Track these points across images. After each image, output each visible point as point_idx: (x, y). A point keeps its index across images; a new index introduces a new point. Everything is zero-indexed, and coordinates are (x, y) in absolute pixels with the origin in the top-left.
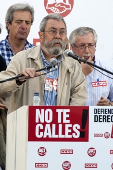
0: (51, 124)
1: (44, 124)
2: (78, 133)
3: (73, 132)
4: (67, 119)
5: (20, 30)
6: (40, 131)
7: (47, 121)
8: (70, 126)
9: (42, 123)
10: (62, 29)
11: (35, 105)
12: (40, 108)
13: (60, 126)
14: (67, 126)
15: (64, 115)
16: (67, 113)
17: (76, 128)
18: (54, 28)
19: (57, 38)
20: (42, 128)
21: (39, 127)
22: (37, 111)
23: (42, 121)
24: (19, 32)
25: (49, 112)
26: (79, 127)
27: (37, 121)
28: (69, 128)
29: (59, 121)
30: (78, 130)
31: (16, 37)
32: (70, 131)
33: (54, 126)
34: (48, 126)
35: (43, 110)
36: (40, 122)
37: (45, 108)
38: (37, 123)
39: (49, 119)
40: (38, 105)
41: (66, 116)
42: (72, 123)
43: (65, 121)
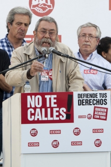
0: (41, 108)
1: (35, 108)
2: (65, 115)
3: (60, 114)
4: (55, 103)
5: (20, 31)
6: (32, 114)
7: (37, 106)
8: (58, 109)
9: (33, 108)
10: (52, 30)
11: (26, 92)
12: (31, 95)
13: (49, 110)
14: (55, 110)
15: (52, 99)
16: (55, 98)
17: (63, 111)
18: (44, 29)
19: (46, 37)
20: (33, 112)
21: (31, 111)
22: (29, 97)
23: (33, 106)
24: (18, 33)
25: (38, 98)
26: (65, 110)
27: (29, 106)
28: (57, 111)
29: (48, 105)
30: (64, 112)
31: (15, 37)
32: (58, 114)
33: (43, 110)
34: (38, 110)
35: (33, 97)
36: (31, 107)
37: (35, 94)
38: (29, 108)
39: (39, 104)
40: (29, 92)
41: (53, 101)
42: (59, 107)
43: (53, 105)
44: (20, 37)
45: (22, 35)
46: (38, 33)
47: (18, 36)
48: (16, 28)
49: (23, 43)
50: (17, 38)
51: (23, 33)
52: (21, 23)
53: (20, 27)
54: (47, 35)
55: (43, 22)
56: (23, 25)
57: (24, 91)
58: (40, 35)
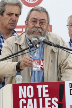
0: (33, 99)
1: (27, 99)
2: (57, 105)
3: (52, 104)
4: (46, 93)
5: (11, 21)
6: (24, 105)
7: (29, 96)
8: (50, 99)
9: (25, 99)
10: (43, 20)
11: (17, 83)
12: (23, 85)
13: (41, 100)
14: (47, 100)
15: (43, 89)
16: (46, 88)
17: (55, 101)
18: (35, 19)
19: (36, 27)
20: (25, 102)
21: (23, 102)
22: (20, 88)
23: (25, 96)
24: (9, 23)
25: (30, 89)
26: (57, 100)
27: (20, 97)
28: (49, 101)
29: (40, 95)
30: (56, 102)
31: (6, 27)
32: (49, 104)
33: (35, 100)
34: (30, 101)
35: (25, 87)
36: (23, 98)
37: (27, 85)
38: (21, 99)
39: (30, 95)
40: (21, 82)
41: (45, 91)
42: (51, 97)
43: (45, 95)
44: (12, 27)
45: (13, 25)
46: (29, 22)
47: (9, 27)
48: (7, 18)
49: (13, 33)
50: (8, 28)
51: (14, 23)
52: (12, 14)
53: (11, 18)
54: (38, 25)
55: (33, 12)
56: (14, 15)
57: (16, 82)
58: (31, 25)
